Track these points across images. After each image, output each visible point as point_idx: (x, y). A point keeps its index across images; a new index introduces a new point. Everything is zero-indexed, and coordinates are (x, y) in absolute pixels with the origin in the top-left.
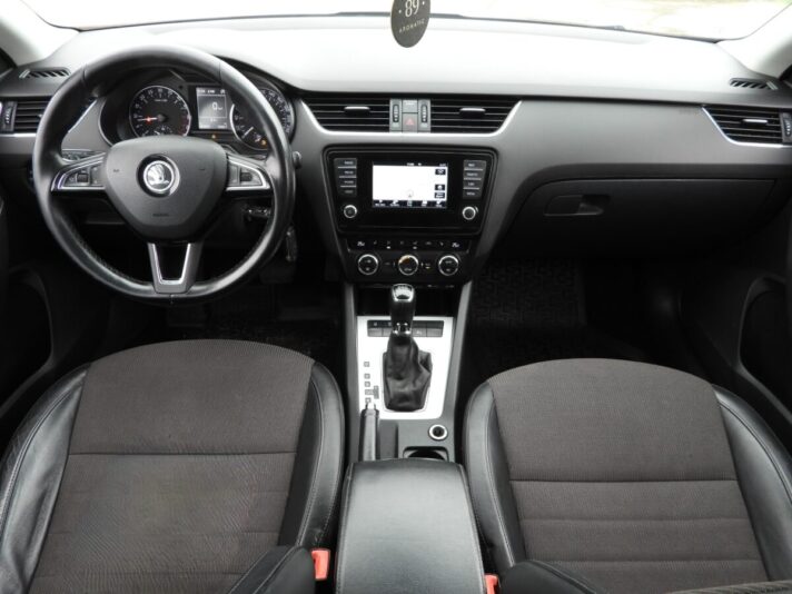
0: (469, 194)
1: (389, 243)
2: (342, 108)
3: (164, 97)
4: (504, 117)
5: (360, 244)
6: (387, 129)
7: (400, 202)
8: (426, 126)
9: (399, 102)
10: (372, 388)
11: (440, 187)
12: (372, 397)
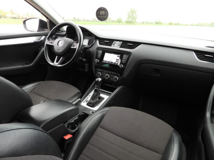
0: (123, 62)
1: (105, 71)
2: (104, 41)
4: (137, 47)
6: (111, 46)
7: (108, 62)
8: (119, 46)
9: (116, 41)
10: (87, 100)
11: (118, 60)
12: (85, 102)
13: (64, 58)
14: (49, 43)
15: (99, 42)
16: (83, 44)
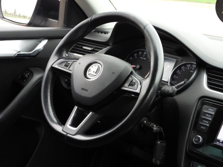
13: (97, 116)
14: (61, 63)
15: (208, 79)
16: (163, 79)
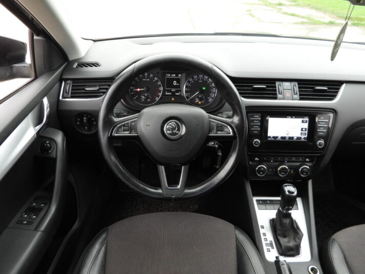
0: (320, 133)
1: (272, 158)
2: (252, 86)
3: (148, 78)
4: (337, 92)
5: (257, 159)
6: (276, 98)
7: (282, 138)
8: (297, 96)
9: (281, 83)
10: (268, 242)
11: (304, 129)
12: (270, 248)
